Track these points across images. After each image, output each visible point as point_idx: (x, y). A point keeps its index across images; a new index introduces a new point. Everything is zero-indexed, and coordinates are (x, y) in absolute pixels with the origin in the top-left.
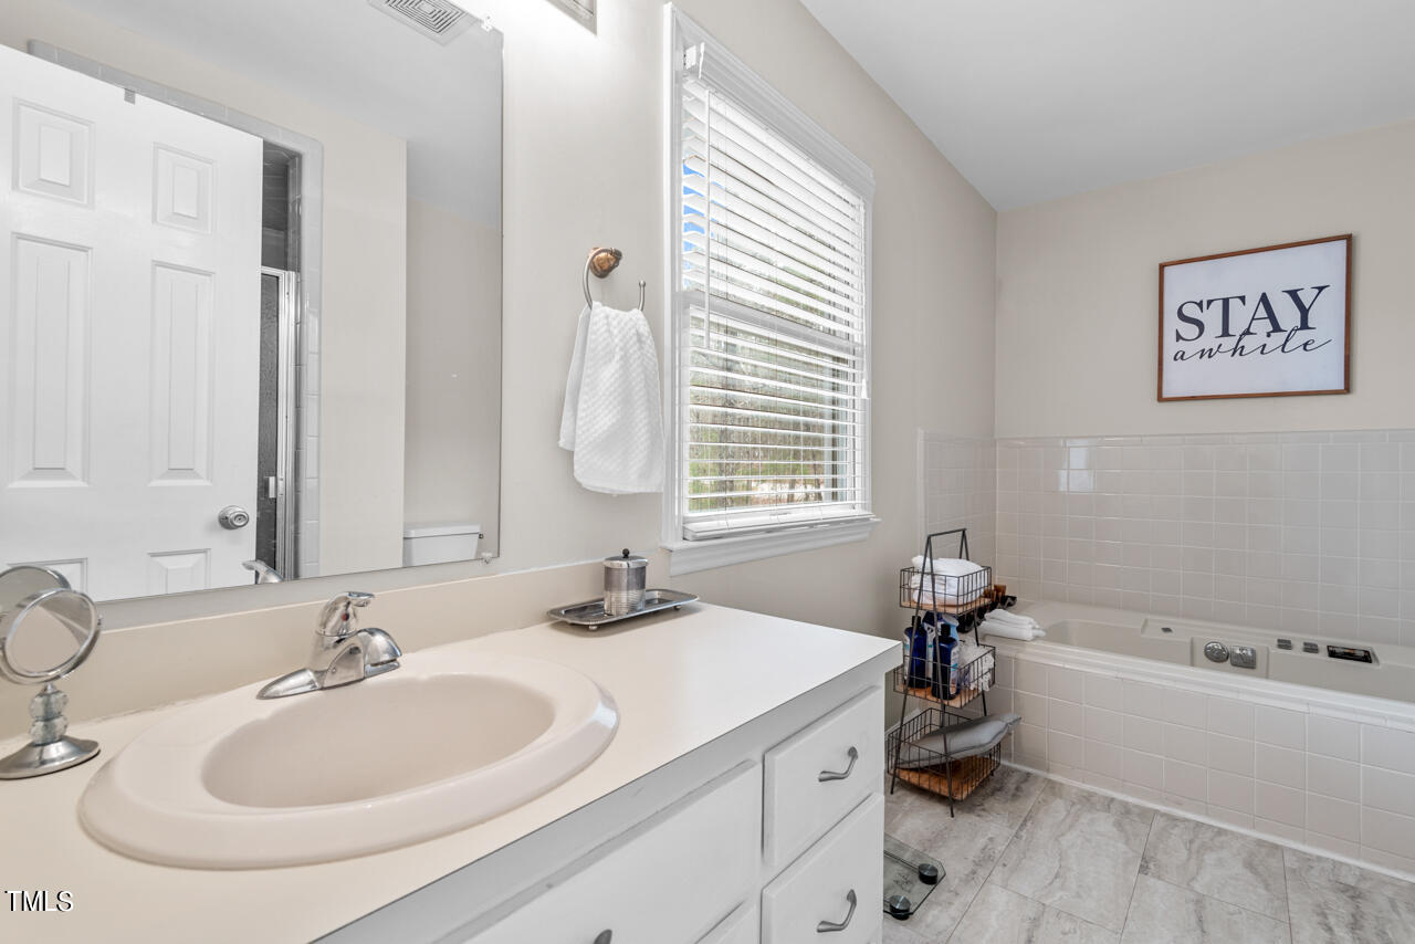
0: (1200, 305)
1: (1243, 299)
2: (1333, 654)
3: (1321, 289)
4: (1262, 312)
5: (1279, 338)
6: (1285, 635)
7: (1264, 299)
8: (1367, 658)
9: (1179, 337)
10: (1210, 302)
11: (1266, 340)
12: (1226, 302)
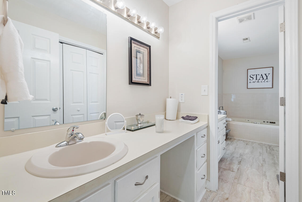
0: (253, 75)
1: (259, 75)
2: (270, 123)
3: (269, 74)
4: (261, 77)
5: (264, 80)
6: (264, 121)
7: (262, 75)
8: (274, 123)
9: (250, 80)
10: (254, 75)
11: (262, 81)
12: (256, 75)
